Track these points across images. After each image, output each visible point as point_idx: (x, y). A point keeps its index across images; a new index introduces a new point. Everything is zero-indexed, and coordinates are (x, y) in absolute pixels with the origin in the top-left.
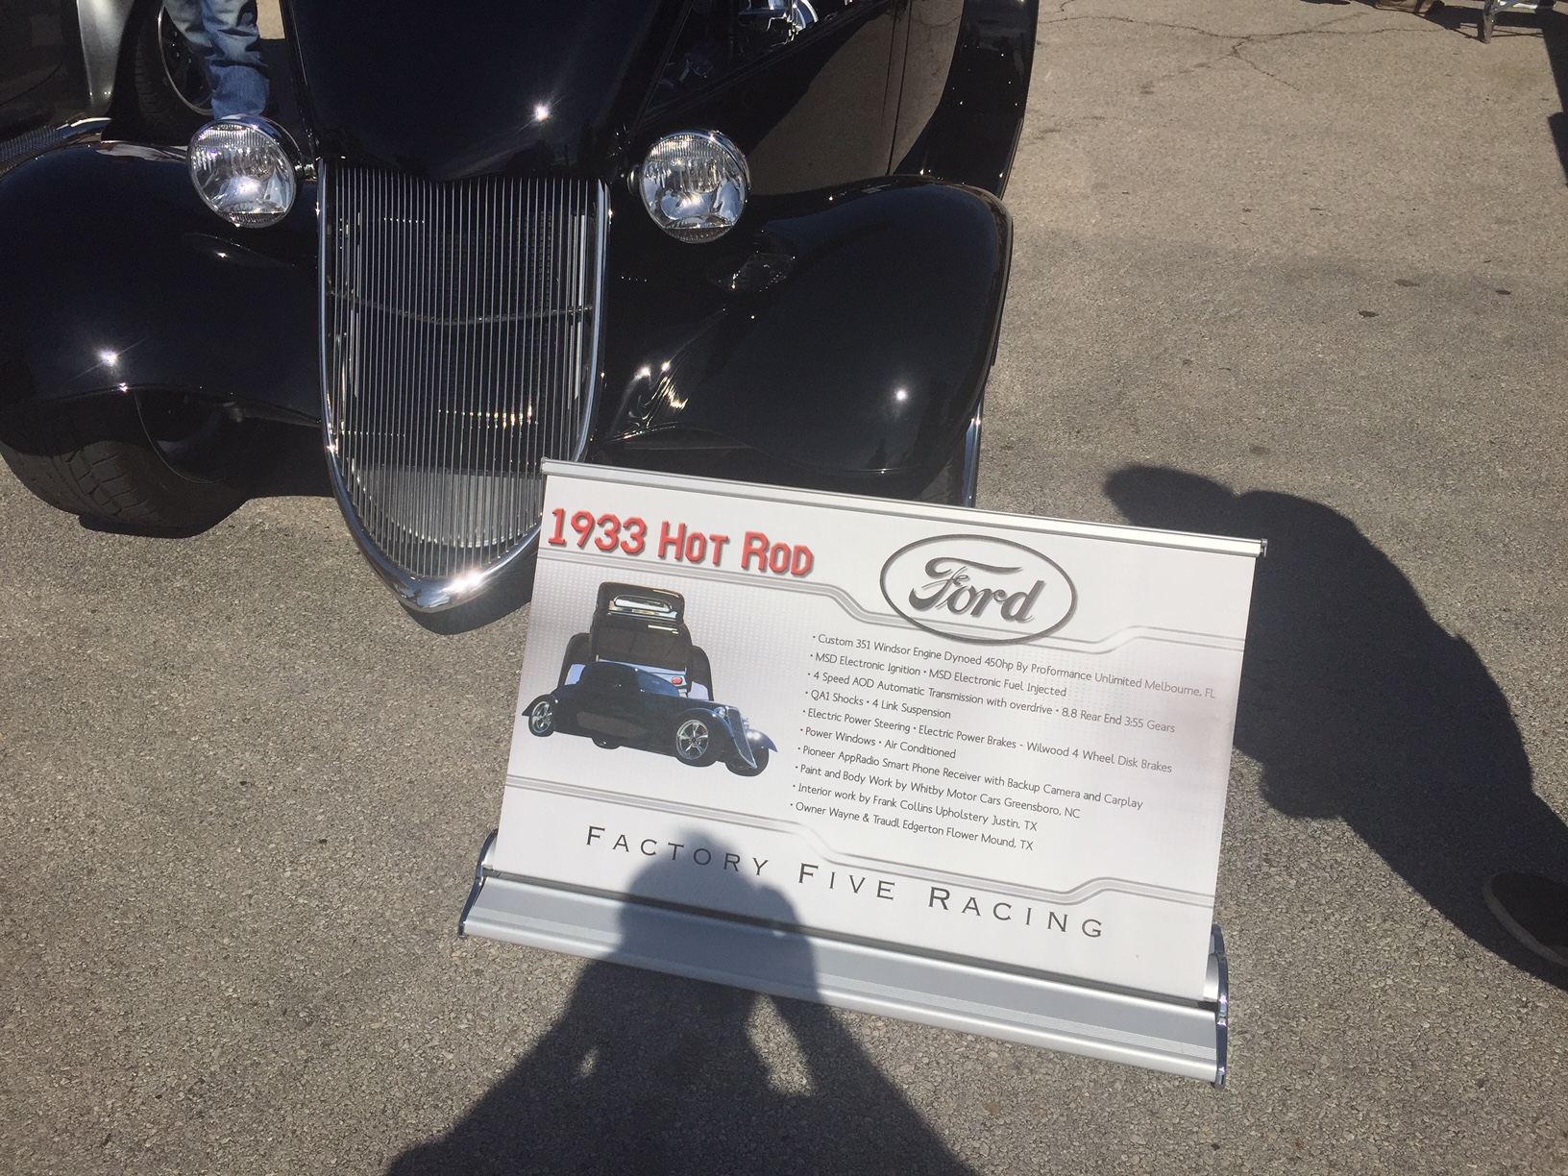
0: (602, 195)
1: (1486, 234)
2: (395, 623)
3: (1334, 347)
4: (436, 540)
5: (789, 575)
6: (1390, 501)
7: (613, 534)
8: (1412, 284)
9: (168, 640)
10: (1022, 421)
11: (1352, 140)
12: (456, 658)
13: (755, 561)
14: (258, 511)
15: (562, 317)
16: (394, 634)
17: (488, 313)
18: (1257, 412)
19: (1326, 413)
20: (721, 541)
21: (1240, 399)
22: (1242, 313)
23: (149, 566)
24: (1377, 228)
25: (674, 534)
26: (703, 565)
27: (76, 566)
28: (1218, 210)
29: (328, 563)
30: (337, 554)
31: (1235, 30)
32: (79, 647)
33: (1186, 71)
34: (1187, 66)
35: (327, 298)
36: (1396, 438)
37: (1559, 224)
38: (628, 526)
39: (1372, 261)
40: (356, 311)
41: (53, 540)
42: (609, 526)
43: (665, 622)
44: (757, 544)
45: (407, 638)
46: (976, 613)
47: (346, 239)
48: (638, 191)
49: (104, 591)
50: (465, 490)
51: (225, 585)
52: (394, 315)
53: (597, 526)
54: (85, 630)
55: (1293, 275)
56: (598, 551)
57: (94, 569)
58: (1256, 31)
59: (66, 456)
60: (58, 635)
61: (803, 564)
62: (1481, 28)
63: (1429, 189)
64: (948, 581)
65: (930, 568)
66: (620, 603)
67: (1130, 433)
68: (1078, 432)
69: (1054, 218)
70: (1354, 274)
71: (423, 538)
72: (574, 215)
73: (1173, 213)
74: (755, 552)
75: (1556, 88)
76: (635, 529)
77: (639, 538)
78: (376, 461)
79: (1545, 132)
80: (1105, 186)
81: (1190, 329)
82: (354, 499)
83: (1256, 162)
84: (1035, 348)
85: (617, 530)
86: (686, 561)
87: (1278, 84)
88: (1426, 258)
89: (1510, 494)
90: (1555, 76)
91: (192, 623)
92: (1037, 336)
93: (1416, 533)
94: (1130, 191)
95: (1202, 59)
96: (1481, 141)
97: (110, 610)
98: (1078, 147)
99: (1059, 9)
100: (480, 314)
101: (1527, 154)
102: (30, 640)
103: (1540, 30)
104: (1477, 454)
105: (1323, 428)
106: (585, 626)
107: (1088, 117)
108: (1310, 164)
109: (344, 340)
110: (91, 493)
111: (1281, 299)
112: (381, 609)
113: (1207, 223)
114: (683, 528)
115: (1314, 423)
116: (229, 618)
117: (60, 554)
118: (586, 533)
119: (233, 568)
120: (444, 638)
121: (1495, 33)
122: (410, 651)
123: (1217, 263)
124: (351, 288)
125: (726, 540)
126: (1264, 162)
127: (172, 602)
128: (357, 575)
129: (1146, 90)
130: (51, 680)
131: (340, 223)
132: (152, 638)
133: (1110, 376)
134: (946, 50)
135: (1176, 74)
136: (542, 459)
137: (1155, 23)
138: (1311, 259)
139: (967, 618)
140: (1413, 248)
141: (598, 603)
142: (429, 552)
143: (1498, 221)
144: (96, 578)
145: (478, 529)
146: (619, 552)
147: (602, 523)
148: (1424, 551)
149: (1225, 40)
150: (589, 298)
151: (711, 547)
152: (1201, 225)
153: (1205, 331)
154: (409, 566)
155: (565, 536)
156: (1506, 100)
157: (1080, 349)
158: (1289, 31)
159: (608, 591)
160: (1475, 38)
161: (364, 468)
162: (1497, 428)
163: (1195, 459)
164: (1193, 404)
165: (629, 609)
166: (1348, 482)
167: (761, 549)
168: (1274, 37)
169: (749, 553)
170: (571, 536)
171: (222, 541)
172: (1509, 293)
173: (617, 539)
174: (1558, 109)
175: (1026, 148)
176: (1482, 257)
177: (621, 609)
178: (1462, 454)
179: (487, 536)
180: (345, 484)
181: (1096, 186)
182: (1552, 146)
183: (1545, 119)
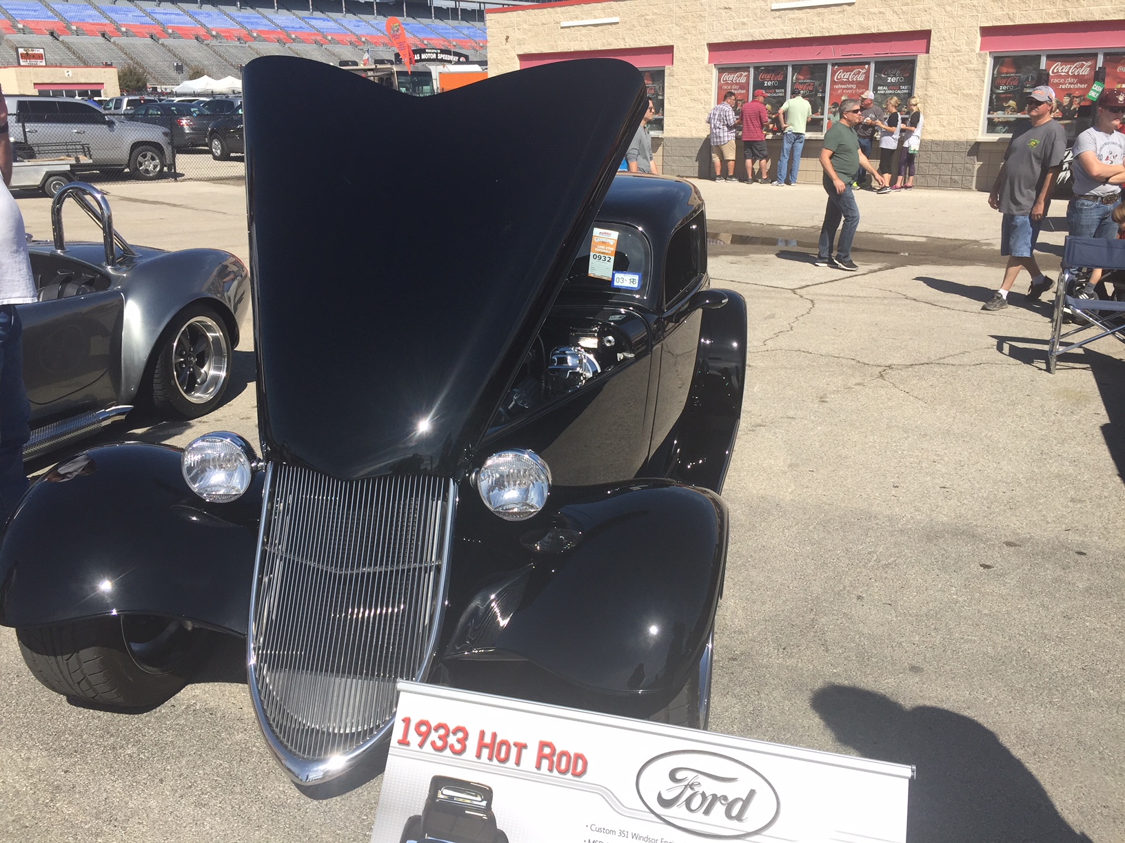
0: (452, 488)
1: (1064, 510)
2: (281, 789)
3: (964, 590)
4: (317, 726)
5: (569, 776)
6: (1013, 713)
7: (443, 738)
8: (1015, 545)
9: (116, 796)
10: (743, 639)
11: (965, 439)
12: (323, 820)
13: (545, 763)
14: (194, 694)
15: (420, 569)
16: (279, 798)
17: (370, 565)
18: (912, 639)
19: (962, 641)
20: (521, 747)
21: (900, 628)
22: (897, 562)
23: (111, 736)
24: (988, 503)
25: (487, 740)
26: (507, 764)
27: (58, 735)
28: (875, 486)
29: (239, 737)
30: (245, 730)
31: (881, 361)
32: (52, 801)
33: (849, 388)
34: (849, 384)
35: (262, 551)
36: (1014, 663)
37: (1116, 503)
38: (455, 732)
39: (986, 527)
40: (281, 560)
41: (46, 713)
42: (442, 732)
43: (478, 809)
44: (547, 751)
45: (288, 801)
46: (707, 812)
47: (279, 512)
48: (477, 486)
49: (75, 755)
50: (342, 689)
51: (162, 753)
52: (306, 565)
53: (433, 731)
54: (58, 787)
55: (932, 535)
56: (432, 751)
57: (71, 738)
58: (894, 363)
59: (67, 657)
60: (38, 790)
61: (579, 768)
62: (1048, 364)
63: (1022, 476)
64: (686, 786)
65: (673, 775)
66: (445, 793)
67: (822, 651)
68: (784, 649)
69: (763, 487)
70: (974, 536)
71: (308, 725)
72: (433, 500)
73: (845, 486)
74: (546, 757)
75: (1103, 406)
76: (460, 735)
77: (463, 741)
78: (282, 667)
79: (1099, 437)
80: (797, 465)
81: (861, 572)
82: (263, 694)
83: (900, 453)
84: (752, 582)
85: (447, 735)
86: (495, 761)
87: (912, 398)
88: (1024, 526)
89: (1100, 711)
90: (1102, 398)
91: (134, 784)
92: (753, 573)
93: (1034, 740)
94: (814, 470)
95: (859, 380)
96: (1055, 442)
97: (78, 770)
98: (777, 438)
99: (762, 344)
100: (364, 566)
101: (1088, 452)
102: (17, 793)
103: (1089, 366)
104: (1073, 678)
105: (960, 653)
106: (419, 811)
107: (784, 417)
108: (938, 455)
109: (270, 580)
110: (79, 683)
111: (924, 552)
112: (272, 776)
113: (868, 495)
114: (494, 735)
115: (954, 649)
116: (161, 781)
117: (49, 724)
118: (425, 736)
119: (170, 740)
120: (316, 802)
121: (1057, 367)
122: (289, 813)
123: (877, 524)
124: (279, 544)
125: (525, 746)
126: (905, 452)
127: (123, 766)
128: (258, 748)
129: (822, 400)
130: (27, 827)
131: (277, 501)
132: (105, 795)
133: (806, 606)
134: (687, 371)
135: (843, 389)
136: (398, 680)
137: (827, 355)
138: (943, 524)
139: (699, 815)
140: (1014, 518)
141: (430, 791)
142: (311, 736)
143: (1073, 500)
144: (71, 744)
145: (349, 718)
146: (448, 752)
147: (436, 729)
148: (1041, 756)
149: (874, 367)
150: (439, 556)
151: (514, 750)
152: (864, 496)
153: (871, 575)
154: (296, 748)
155: (409, 738)
156: (1070, 413)
157: (783, 585)
158: (917, 362)
159: (439, 782)
160: (1044, 370)
161: (272, 672)
162: (1086, 658)
163: (870, 674)
164: (866, 631)
165: (452, 798)
166: (982, 697)
167: (550, 754)
168: (907, 367)
169: (541, 757)
170: (414, 738)
171: (165, 717)
172: (1085, 554)
173: (447, 741)
174: (1106, 420)
175: (742, 437)
176: (1064, 526)
177: (446, 797)
178: (1063, 677)
179: (354, 725)
180: (258, 683)
181: (790, 466)
182: (1105, 447)
183: (1098, 427)
